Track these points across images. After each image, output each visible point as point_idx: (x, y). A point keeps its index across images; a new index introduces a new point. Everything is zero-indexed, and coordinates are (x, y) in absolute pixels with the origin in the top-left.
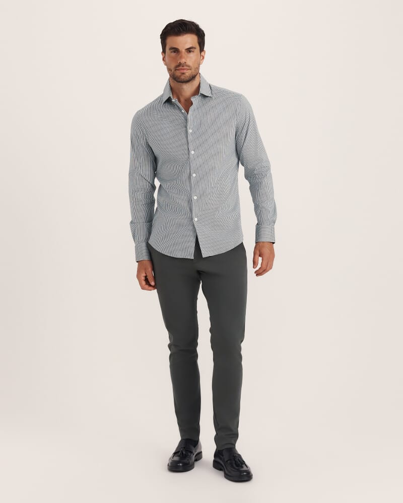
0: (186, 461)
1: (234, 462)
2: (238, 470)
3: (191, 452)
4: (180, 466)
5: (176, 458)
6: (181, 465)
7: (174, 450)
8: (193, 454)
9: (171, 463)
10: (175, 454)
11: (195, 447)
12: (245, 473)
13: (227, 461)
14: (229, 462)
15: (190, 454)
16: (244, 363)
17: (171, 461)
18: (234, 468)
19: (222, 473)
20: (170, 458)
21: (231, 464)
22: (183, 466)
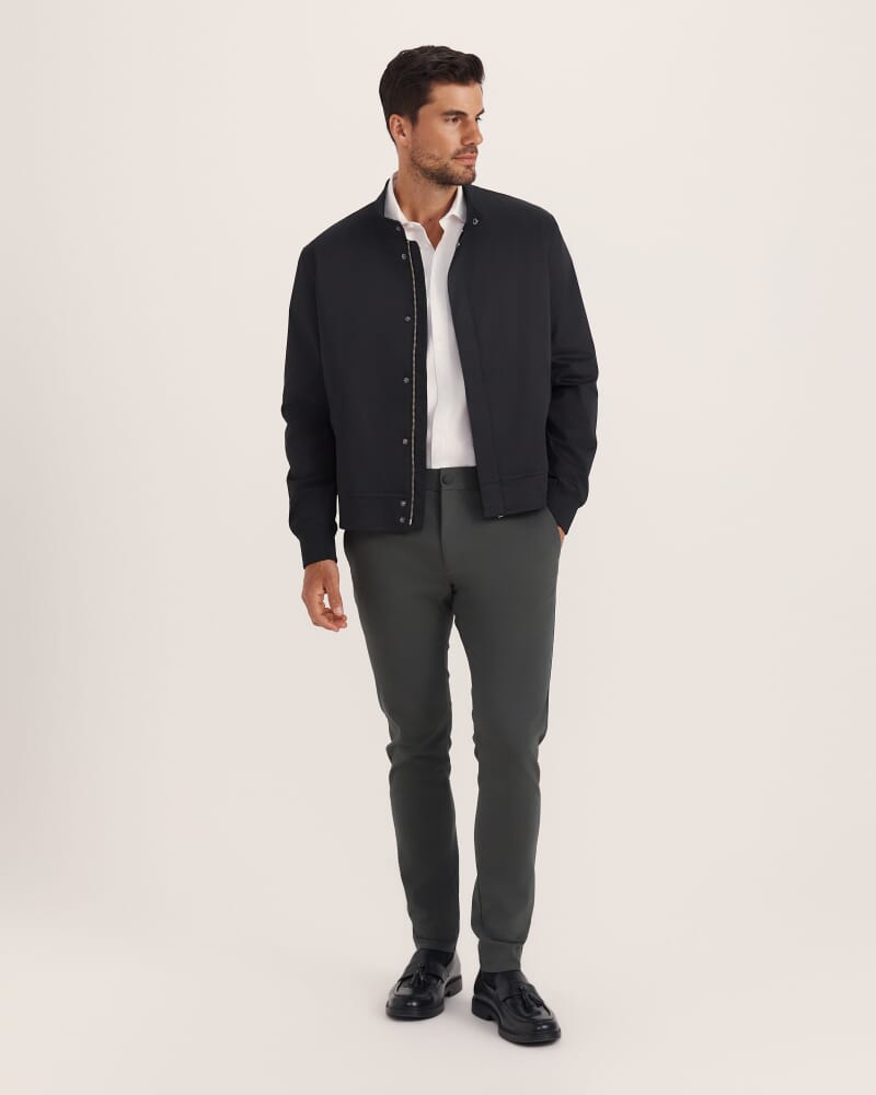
0: (424, 996)
1: (520, 1002)
2: (530, 1019)
3: (439, 978)
4: (412, 1006)
5: (406, 991)
6: (414, 1004)
7: (400, 973)
8: (443, 982)
9: (394, 1000)
10: (403, 980)
11: (446, 966)
12: (544, 1027)
13: (504, 1001)
14: (507, 1001)
15: (435, 982)
16: (544, 785)
17: (393, 996)
18: (521, 1015)
19: (493, 1026)
20: (392, 991)
21: (514, 1006)
22: (418, 1006)
